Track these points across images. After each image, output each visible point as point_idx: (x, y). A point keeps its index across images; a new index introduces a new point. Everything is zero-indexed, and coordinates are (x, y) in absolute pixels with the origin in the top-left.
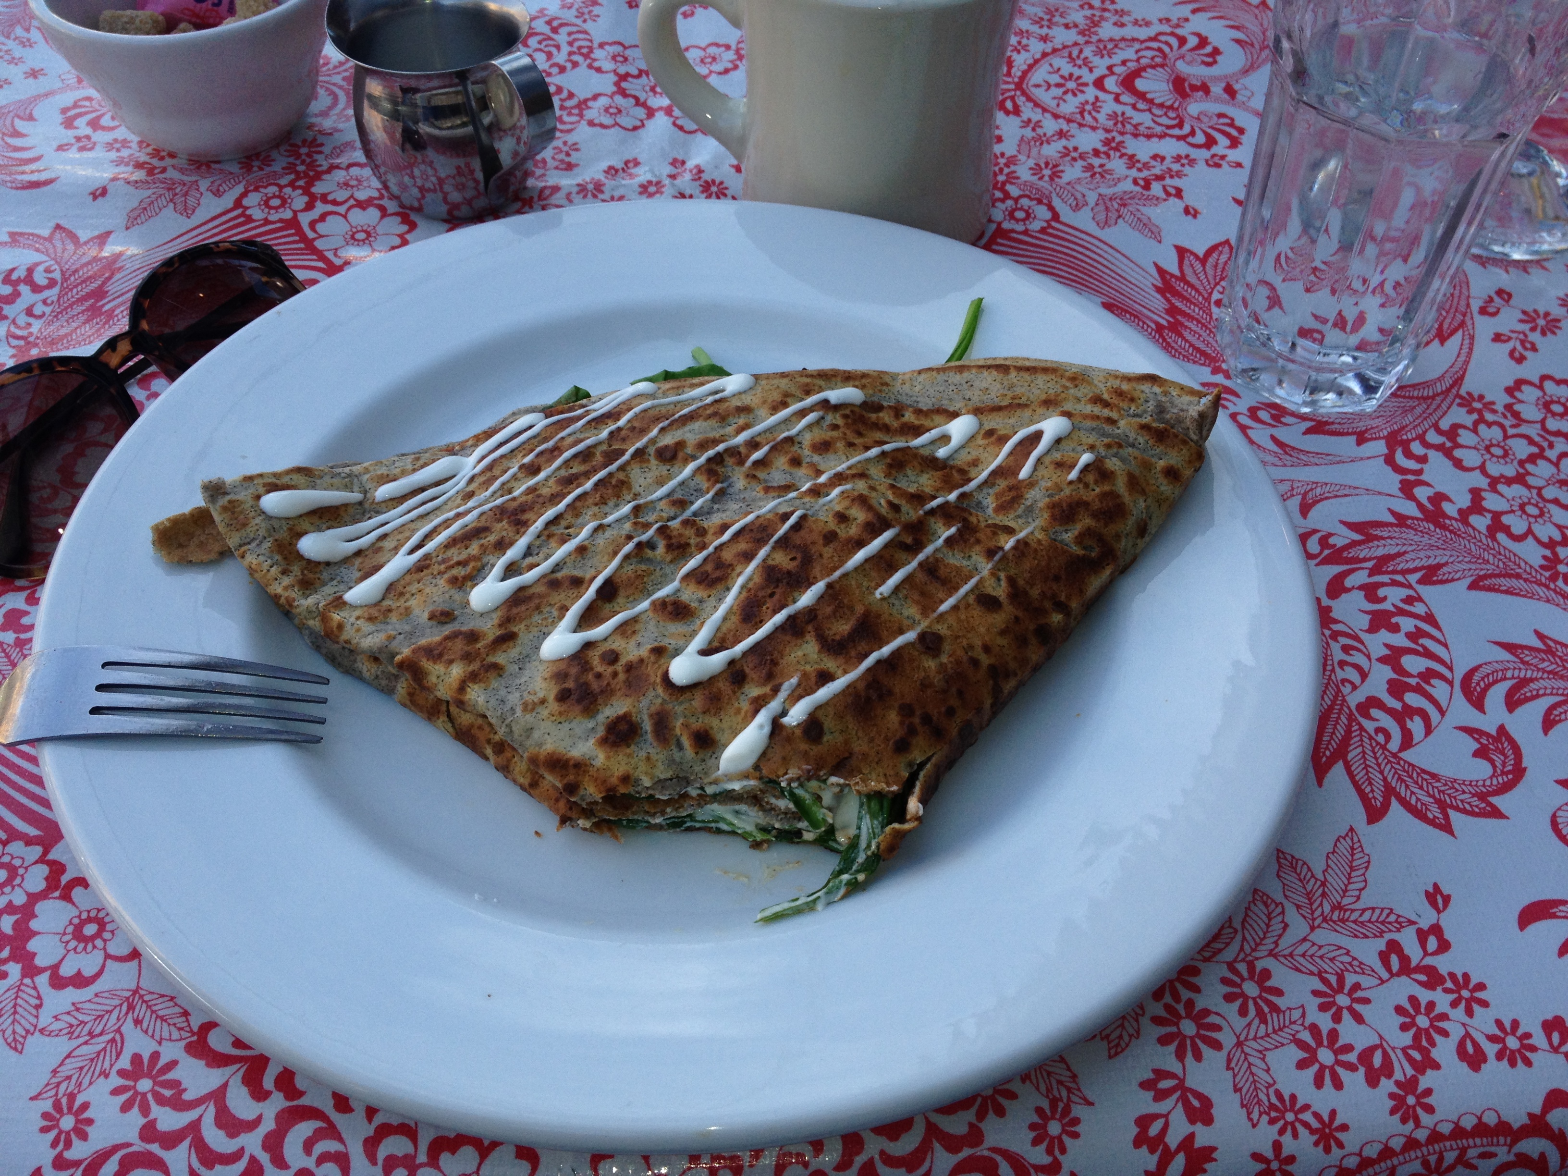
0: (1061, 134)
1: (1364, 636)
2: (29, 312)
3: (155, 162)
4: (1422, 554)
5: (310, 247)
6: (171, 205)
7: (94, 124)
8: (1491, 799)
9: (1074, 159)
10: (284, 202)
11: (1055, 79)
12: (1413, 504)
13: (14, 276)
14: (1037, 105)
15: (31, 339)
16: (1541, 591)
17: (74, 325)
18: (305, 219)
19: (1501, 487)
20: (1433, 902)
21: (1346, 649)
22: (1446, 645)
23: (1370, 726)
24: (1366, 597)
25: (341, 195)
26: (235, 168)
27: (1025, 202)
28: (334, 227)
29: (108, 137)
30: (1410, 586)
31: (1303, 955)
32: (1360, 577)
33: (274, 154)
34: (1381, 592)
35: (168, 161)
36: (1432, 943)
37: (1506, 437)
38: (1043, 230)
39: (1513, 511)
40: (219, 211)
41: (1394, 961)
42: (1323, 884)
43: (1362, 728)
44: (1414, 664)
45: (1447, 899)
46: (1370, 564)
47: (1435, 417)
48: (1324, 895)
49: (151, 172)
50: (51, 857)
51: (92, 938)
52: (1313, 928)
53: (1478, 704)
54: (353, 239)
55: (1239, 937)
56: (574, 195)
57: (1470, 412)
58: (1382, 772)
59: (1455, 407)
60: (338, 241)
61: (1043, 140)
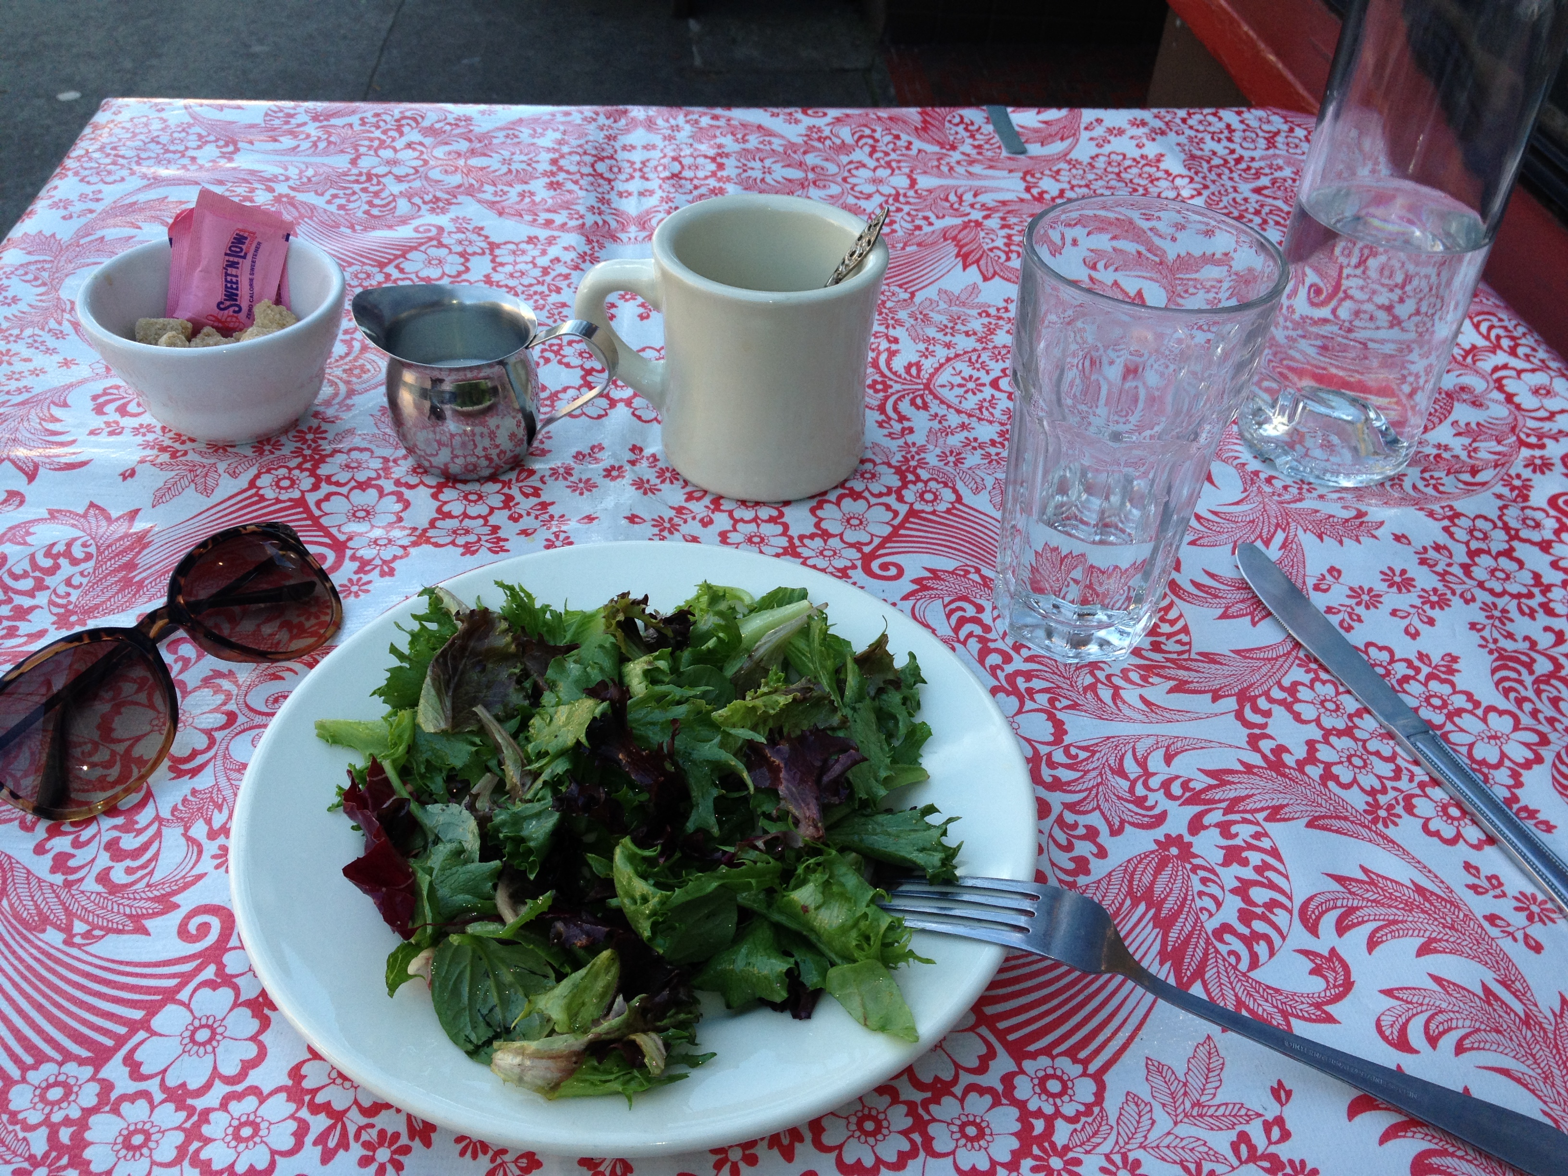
0: (963, 426)
1: (1219, 869)
2: (68, 582)
3: (177, 445)
4: (1267, 797)
5: (316, 523)
6: (193, 485)
7: (122, 410)
8: (1326, 1008)
9: (974, 448)
10: (293, 483)
11: (958, 380)
12: (1258, 755)
13: (55, 551)
14: (942, 402)
15: (71, 607)
16: (1364, 832)
17: (110, 594)
18: (311, 499)
19: (1333, 739)
20: (1278, 1098)
21: (1204, 881)
22: (1287, 877)
23: (1223, 949)
24: (1222, 834)
25: (343, 477)
26: (249, 452)
27: (933, 485)
28: (337, 505)
29: (134, 422)
30: (1258, 824)
31: (1168, 1147)
32: (1215, 817)
33: (283, 439)
34: (1234, 829)
35: (189, 445)
36: (1276, 1133)
37: (1338, 693)
38: (948, 511)
39: (1341, 763)
40: (236, 491)
41: (1244, 1149)
42: (1185, 1085)
43: (1217, 951)
44: (1260, 895)
45: (1289, 1094)
46: (1224, 805)
47: (1278, 675)
48: (1185, 1094)
49: (174, 455)
50: (101, 1075)
51: (139, 1147)
52: (1176, 1123)
53: (1313, 929)
54: (354, 516)
55: (1115, 1132)
56: (546, 479)
57: (1308, 671)
58: (1233, 989)
59: (1294, 666)
60: (340, 519)
61: (947, 432)
